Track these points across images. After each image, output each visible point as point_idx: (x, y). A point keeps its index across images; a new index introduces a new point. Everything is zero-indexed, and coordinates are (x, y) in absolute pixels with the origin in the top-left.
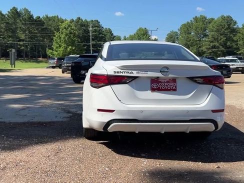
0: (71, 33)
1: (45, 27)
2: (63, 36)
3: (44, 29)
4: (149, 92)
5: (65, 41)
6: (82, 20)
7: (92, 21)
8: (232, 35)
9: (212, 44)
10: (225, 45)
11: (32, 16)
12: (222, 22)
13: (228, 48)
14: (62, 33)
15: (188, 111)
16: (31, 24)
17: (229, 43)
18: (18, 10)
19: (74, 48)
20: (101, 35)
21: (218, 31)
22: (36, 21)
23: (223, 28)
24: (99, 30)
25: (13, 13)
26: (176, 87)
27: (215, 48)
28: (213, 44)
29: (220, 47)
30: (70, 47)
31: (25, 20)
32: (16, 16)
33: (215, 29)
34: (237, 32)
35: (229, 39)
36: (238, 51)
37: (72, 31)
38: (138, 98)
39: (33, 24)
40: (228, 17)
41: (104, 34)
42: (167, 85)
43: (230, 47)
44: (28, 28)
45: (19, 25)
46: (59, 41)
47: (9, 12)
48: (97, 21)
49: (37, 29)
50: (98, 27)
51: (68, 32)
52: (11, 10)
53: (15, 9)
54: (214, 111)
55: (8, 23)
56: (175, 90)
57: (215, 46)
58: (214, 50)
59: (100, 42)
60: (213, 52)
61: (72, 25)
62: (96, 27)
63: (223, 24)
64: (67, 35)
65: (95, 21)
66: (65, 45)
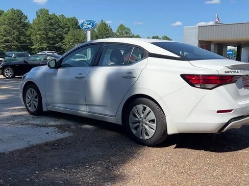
8: (24, 30)
9: (4, 38)
10: (18, 40)
12: (13, 15)
13: (22, 43)
17: (22, 38)
21: (10, 24)
23: (15, 22)
27: (8, 42)
28: (7, 38)
29: (14, 41)
33: (6, 22)
34: (28, 27)
35: (21, 33)
36: (32, 46)
40: (19, 11)
43: (24, 42)
57: (8, 40)
58: (7, 44)
60: (7, 46)
63: (14, 17)
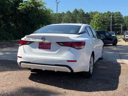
0: (99, 20)
1: (90, 17)
2: (95, 22)
3: (90, 18)
4: (38, 49)
5: (96, 24)
6: (110, 13)
7: (116, 13)
11: (84, 13)
14: (95, 20)
15: (53, 60)
16: (83, 17)
18: (78, 10)
19: (100, 28)
20: (121, 20)
22: (86, 15)
24: (120, 17)
25: (75, 12)
26: (50, 47)
30: (98, 27)
31: (80, 15)
32: (76, 13)
37: (100, 19)
38: (33, 52)
39: (84, 16)
41: (123, 20)
42: (46, 46)
44: (82, 19)
45: (78, 17)
46: (93, 24)
47: (73, 11)
48: (119, 12)
49: (86, 19)
50: (119, 16)
51: (98, 20)
52: (74, 10)
53: (76, 10)
54: (68, 61)
55: (72, 17)
56: (50, 49)
59: (120, 24)
61: (100, 16)
62: (118, 15)
64: (97, 21)
65: (118, 12)
66: (96, 27)
